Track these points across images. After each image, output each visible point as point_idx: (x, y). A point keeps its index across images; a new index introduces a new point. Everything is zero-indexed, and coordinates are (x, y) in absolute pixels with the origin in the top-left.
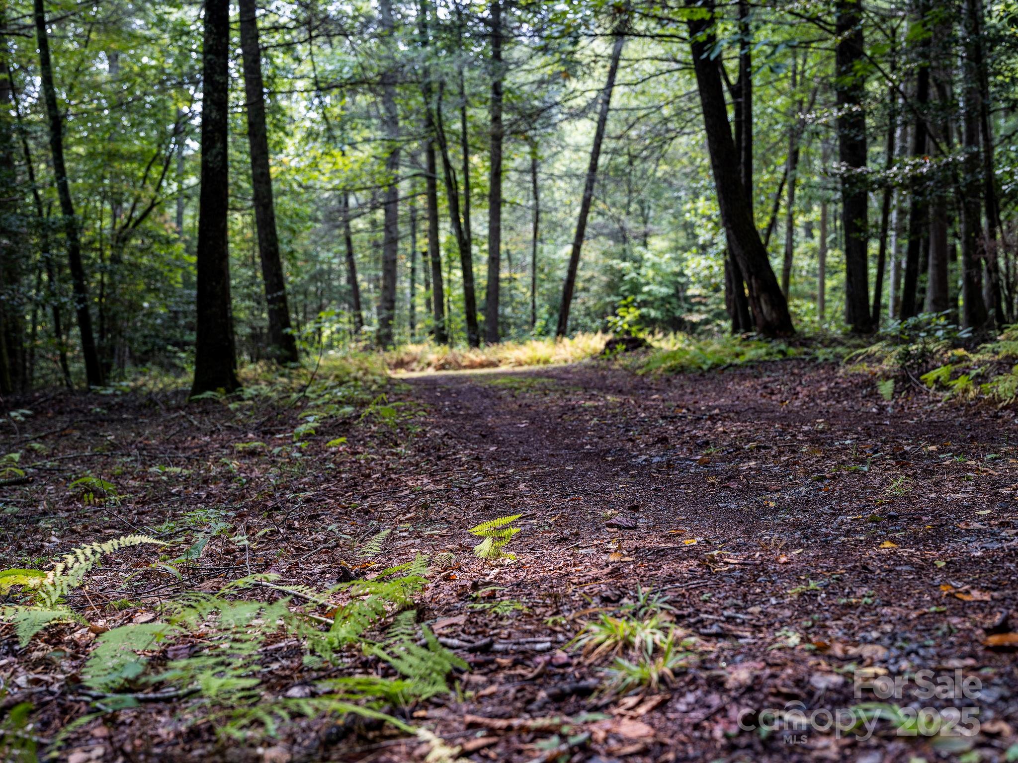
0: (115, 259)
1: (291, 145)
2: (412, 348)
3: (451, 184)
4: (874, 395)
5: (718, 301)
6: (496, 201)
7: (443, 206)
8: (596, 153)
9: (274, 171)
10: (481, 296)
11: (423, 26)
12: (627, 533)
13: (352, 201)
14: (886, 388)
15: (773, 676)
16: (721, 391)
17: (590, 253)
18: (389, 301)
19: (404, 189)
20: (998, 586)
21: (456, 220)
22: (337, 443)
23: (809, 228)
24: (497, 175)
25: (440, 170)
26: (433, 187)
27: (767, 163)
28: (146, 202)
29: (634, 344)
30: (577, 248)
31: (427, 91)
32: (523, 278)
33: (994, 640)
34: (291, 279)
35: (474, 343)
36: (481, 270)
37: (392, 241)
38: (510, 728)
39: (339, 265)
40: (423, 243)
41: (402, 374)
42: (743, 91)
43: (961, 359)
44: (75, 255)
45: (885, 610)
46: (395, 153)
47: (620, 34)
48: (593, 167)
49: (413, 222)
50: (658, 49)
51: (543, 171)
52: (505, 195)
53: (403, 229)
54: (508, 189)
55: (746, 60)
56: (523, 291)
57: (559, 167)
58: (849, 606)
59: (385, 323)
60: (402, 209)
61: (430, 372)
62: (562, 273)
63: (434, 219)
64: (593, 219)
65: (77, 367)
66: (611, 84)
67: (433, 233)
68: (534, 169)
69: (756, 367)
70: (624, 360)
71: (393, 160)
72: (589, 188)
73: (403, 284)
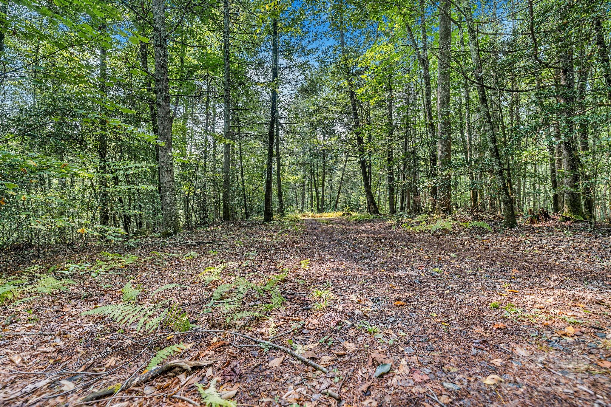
0: (252, 195)
1: (285, 175)
2: (307, 213)
3: (315, 182)
4: (392, 228)
5: (366, 205)
6: (323, 186)
7: (313, 187)
8: (342, 177)
9: (282, 180)
10: (320, 203)
11: (311, 153)
12: (332, 263)
13: (297, 185)
14: (394, 227)
15: (347, 309)
16: (363, 225)
17: (341, 196)
18: (303, 204)
19: (306, 183)
20: (403, 285)
21: (316, 189)
22: (286, 235)
23: (383, 192)
24: (324, 181)
25: (313, 179)
26: (312, 183)
27: (375, 180)
28: (258, 184)
29: (349, 214)
30: (338, 195)
31: (311, 165)
32: (328, 200)
33: (396, 303)
34: (284, 199)
35: (319, 212)
36: (320, 198)
37: (304, 193)
38: (289, 319)
39: (294, 196)
40: (310, 193)
41: (304, 218)
42: (370, 167)
43: (410, 221)
44: (244, 195)
45: (377, 290)
46: (305, 176)
47: (347, 156)
48: (342, 180)
49: (308, 189)
50: (354, 159)
51: (333, 180)
52: (325, 185)
53: (306, 190)
54: (326, 184)
55: (370, 161)
56: (328, 202)
57: (336, 179)
58: (370, 288)
59: (302, 208)
60: (306, 187)
61: (310, 218)
62: (336, 199)
63: (312, 189)
64: (342, 189)
65: (244, 215)
66: (345, 165)
67: (312, 191)
68: (331, 180)
69: (371, 220)
70: (346, 217)
71: (304, 178)
72: (341, 183)
73: (306, 200)
